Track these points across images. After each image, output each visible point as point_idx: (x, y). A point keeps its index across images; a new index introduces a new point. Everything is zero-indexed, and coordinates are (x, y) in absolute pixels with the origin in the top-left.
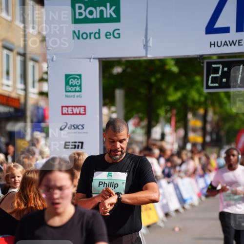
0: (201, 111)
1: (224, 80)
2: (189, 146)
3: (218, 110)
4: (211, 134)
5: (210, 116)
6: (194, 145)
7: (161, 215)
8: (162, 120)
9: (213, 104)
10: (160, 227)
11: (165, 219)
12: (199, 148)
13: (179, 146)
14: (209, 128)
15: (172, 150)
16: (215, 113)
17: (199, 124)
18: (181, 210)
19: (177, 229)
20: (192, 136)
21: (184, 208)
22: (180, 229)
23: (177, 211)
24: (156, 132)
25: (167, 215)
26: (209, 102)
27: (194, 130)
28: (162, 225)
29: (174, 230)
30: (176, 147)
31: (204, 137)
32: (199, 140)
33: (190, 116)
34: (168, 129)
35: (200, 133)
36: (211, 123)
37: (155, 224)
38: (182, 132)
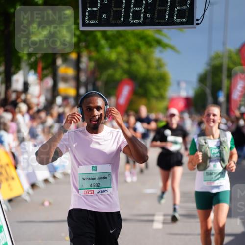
0: (74, 56)
1: (104, 16)
2: (59, 100)
3: (94, 54)
4: (86, 85)
5: (85, 63)
6: (65, 98)
7: (27, 186)
8: (24, 65)
9: (87, 47)
10: (26, 201)
11: (31, 191)
12: (72, 102)
13: (46, 100)
14: (83, 78)
15: (38, 105)
16: (90, 59)
17: (70, 72)
18: (51, 180)
19: (46, 204)
20: (62, 86)
21: (54, 177)
22: (50, 204)
23: (46, 181)
24: (18, 81)
25: (33, 186)
26: (83, 44)
27: (65, 80)
28: (27, 198)
29: (43, 204)
30: (42, 100)
31: (78, 88)
32: (72, 92)
33: (59, 62)
34: (32, 78)
35: (73, 83)
36: (86, 71)
37: (19, 196)
38: (49, 82)
